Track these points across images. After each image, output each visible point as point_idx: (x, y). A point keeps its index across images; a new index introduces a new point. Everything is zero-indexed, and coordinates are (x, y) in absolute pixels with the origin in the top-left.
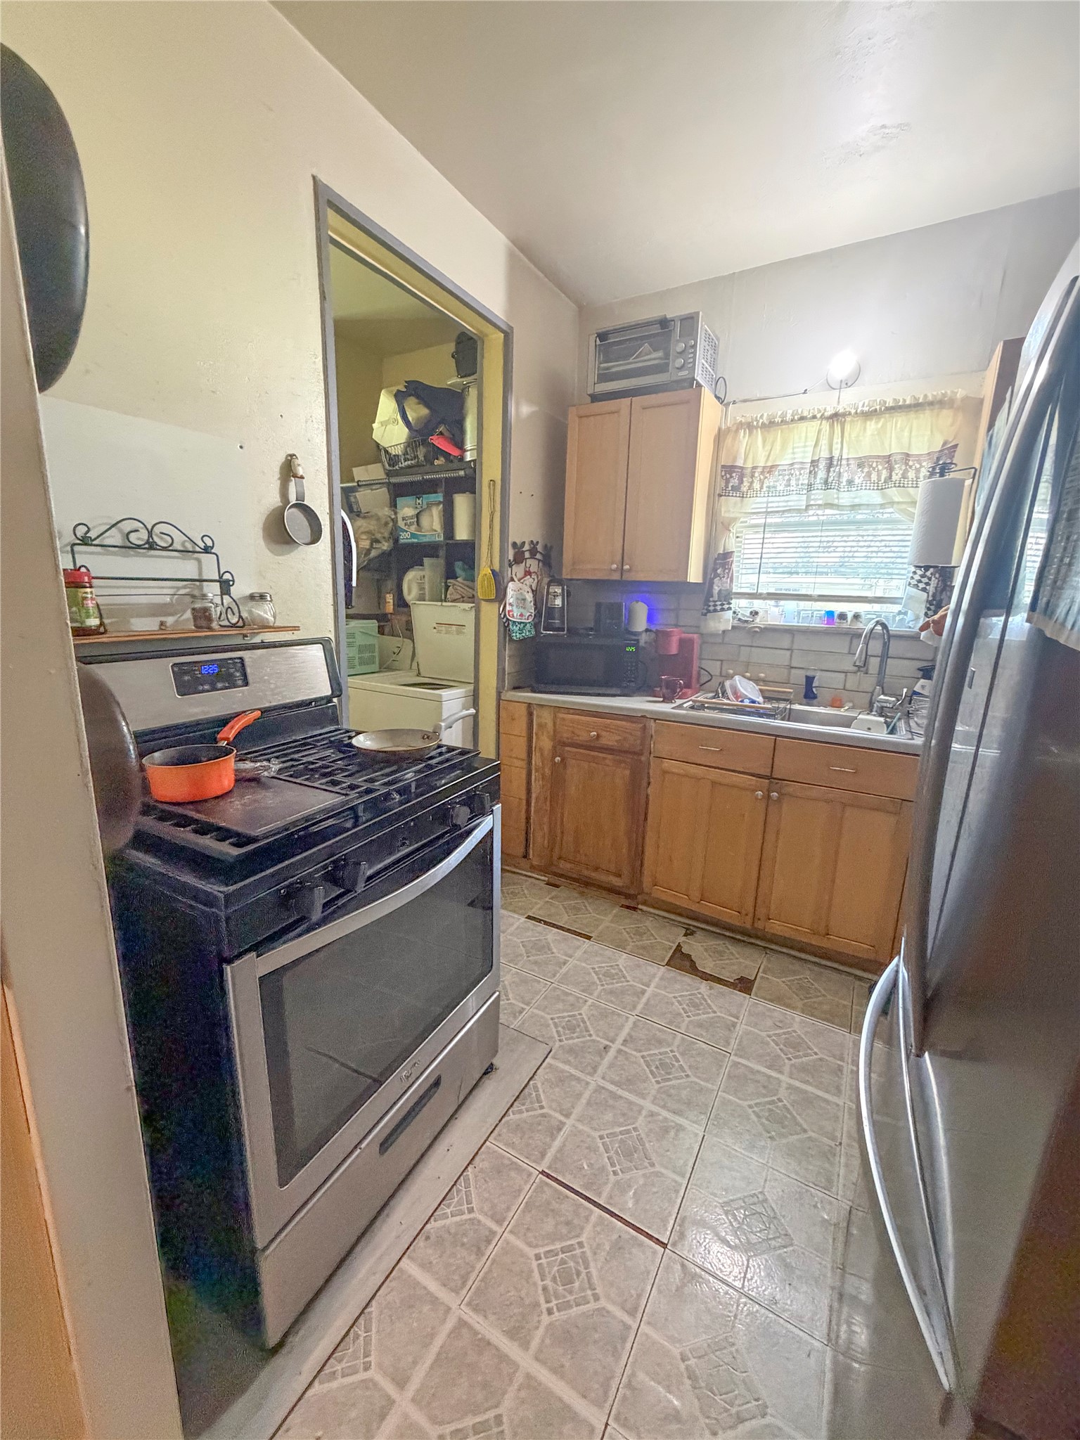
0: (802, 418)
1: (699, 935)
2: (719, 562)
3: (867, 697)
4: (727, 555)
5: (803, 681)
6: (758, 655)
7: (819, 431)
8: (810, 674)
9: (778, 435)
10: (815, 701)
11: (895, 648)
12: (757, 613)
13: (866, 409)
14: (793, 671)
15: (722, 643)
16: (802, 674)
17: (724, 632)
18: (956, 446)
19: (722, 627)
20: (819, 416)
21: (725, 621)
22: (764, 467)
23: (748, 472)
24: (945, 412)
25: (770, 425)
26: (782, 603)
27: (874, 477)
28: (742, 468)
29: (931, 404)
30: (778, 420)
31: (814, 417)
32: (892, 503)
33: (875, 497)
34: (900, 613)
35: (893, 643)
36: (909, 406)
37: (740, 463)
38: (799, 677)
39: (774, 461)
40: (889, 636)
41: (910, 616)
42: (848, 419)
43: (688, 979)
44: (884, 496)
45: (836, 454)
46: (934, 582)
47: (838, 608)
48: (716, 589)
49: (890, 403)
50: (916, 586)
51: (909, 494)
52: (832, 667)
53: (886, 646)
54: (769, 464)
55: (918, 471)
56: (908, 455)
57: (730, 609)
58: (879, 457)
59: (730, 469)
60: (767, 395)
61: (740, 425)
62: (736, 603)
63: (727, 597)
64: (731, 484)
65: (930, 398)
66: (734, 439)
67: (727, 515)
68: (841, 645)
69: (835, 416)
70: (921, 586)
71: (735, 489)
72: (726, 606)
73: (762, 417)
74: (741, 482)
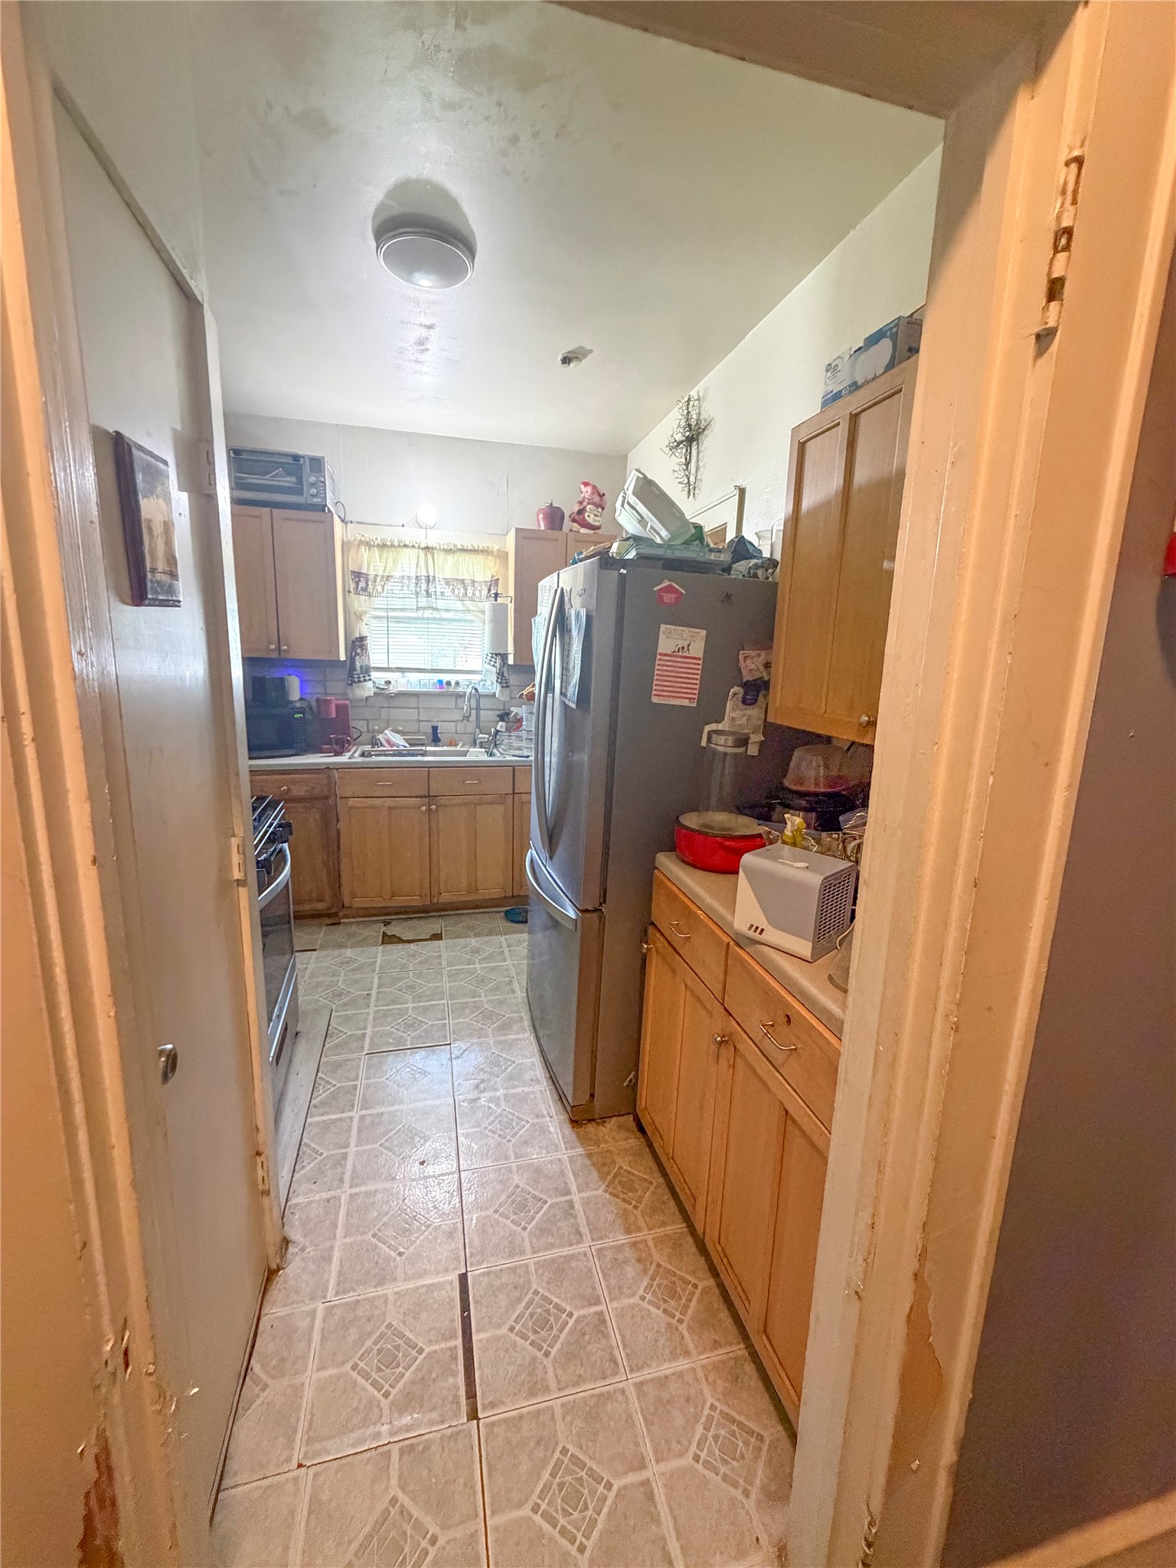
0: (405, 546)
1: (394, 923)
2: (358, 644)
3: (472, 737)
4: (362, 639)
5: (431, 731)
6: (396, 714)
7: (418, 557)
8: (435, 724)
9: (390, 555)
10: (440, 743)
11: (483, 703)
12: (390, 682)
13: (446, 547)
14: (421, 723)
15: (366, 706)
16: (429, 725)
17: (367, 698)
18: (498, 579)
19: (367, 694)
20: (416, 546)
21: (367, 689)
22: (383, 577)
23: (371, 577)
24: (490, 557)
25: (383, 546)
26: (406, 674)
27: (456, 591)
28: (366, 574)
29: (482, 551)
30: (388, 543)
31: (413, 546)
32: (469, 611)
33: (459, 605)
34: (482, 680)
35: (482, 700)
36: (470, 550)
37: (364, 571)
38: (427, 728)
39: (390, 572)
40: (479, 696)
41: (488, 683)
42: (435, 551)
43: (400, 946)
44: (464, 605)
45: (431, 574)
46: (498, 661)
47: (445, 677)
48: (358, 665)
49: (459, 547)
50: (489, 664)
51: (478, 606)
52: (448, 719)
53: (478, 702)
54: (386, 574)
55: (480, 591)
56: (474, 581)
57: (370, 680)
58: (457, 580)
59: (358, 575)
60: (377, 522)
61: (361, 543)
62: (374, 675)
63: (367, 670)
64: (360, 587)
65: (481, 548)
66: (357, 552)
67: (360, 609)
68: (451, 703)
69: (427, 548)
70: (492, 663)
71: (365, 589)
72: (367, 678)
73: (376, 539)
74: (367, 585)
